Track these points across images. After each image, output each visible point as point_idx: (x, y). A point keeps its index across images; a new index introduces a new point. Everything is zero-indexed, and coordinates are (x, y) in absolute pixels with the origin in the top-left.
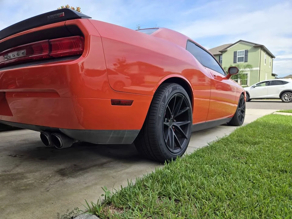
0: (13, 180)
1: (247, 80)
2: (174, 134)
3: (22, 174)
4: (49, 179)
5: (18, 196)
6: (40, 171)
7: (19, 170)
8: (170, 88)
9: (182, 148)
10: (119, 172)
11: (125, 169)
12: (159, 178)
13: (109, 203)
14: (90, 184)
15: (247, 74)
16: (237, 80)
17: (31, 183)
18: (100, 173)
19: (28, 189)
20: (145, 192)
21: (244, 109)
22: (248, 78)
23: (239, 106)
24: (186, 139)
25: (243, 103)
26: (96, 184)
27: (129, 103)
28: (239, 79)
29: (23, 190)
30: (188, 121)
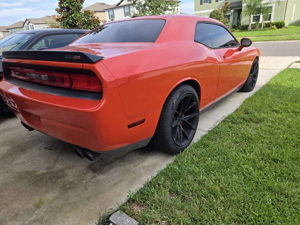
0: (58, 177)
1: (270, 15)
2: (182, 129)
3: (63, 170)
4: (85, 176)
5: (67, 195)
6: (75, 167)
7: (59, 166)
8: (178, 93)
9: (189, 139)
10: (137, 167)
11: (142, 163)
12: (169, 175)
13: (133, 201)
14: (117, 181)
15: (271, 7)
16: (259, 15)
17: (72, 181)
18: (122, 168)
19: (72, 188)
20: (159, 191)
21: (256, 73)
22: (272, 13)
23: (251, 72)
24: (193, 130)
25: (257, 67)
26: (120, 181)
27: (143, 121)
28: (261, 14)
29: (69, 188)
30: (195, 113)
